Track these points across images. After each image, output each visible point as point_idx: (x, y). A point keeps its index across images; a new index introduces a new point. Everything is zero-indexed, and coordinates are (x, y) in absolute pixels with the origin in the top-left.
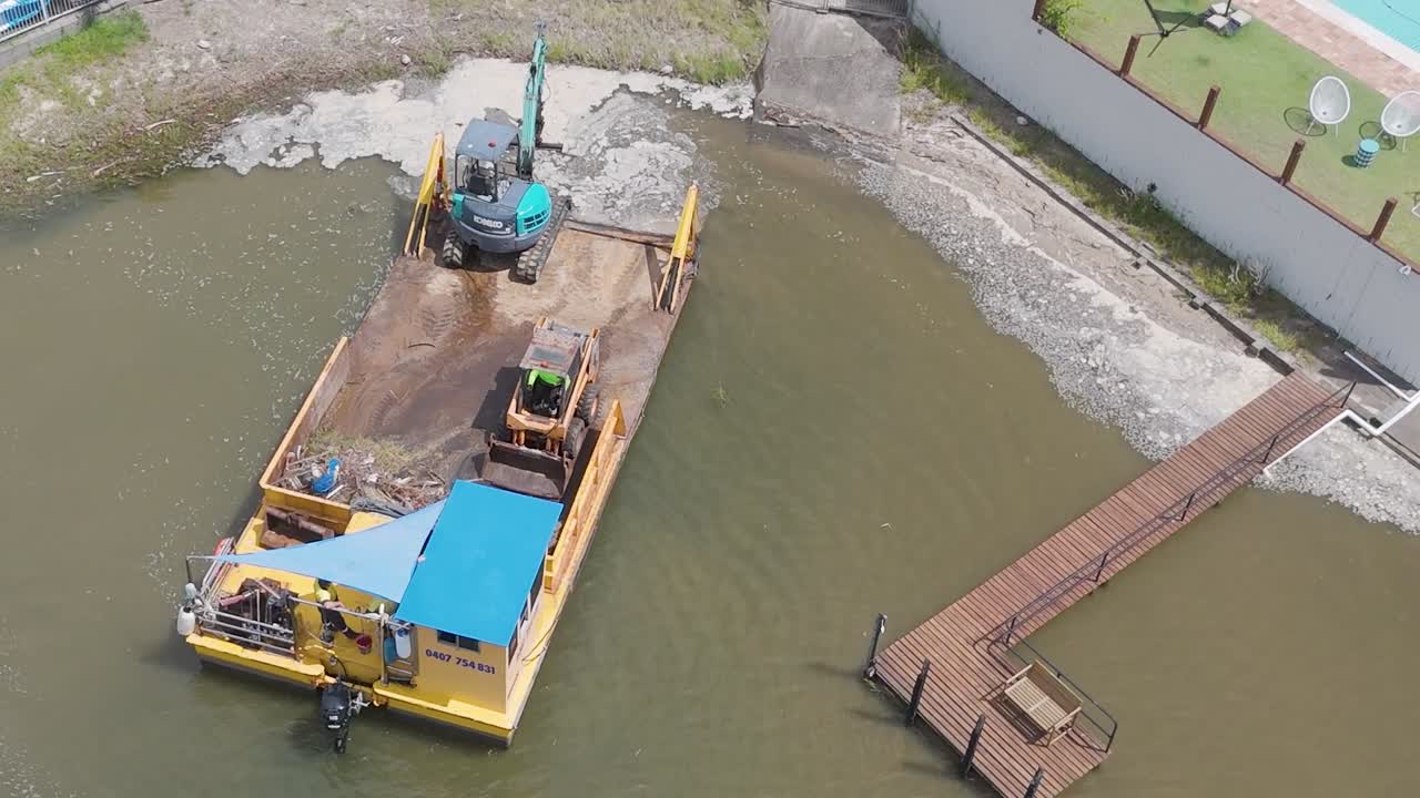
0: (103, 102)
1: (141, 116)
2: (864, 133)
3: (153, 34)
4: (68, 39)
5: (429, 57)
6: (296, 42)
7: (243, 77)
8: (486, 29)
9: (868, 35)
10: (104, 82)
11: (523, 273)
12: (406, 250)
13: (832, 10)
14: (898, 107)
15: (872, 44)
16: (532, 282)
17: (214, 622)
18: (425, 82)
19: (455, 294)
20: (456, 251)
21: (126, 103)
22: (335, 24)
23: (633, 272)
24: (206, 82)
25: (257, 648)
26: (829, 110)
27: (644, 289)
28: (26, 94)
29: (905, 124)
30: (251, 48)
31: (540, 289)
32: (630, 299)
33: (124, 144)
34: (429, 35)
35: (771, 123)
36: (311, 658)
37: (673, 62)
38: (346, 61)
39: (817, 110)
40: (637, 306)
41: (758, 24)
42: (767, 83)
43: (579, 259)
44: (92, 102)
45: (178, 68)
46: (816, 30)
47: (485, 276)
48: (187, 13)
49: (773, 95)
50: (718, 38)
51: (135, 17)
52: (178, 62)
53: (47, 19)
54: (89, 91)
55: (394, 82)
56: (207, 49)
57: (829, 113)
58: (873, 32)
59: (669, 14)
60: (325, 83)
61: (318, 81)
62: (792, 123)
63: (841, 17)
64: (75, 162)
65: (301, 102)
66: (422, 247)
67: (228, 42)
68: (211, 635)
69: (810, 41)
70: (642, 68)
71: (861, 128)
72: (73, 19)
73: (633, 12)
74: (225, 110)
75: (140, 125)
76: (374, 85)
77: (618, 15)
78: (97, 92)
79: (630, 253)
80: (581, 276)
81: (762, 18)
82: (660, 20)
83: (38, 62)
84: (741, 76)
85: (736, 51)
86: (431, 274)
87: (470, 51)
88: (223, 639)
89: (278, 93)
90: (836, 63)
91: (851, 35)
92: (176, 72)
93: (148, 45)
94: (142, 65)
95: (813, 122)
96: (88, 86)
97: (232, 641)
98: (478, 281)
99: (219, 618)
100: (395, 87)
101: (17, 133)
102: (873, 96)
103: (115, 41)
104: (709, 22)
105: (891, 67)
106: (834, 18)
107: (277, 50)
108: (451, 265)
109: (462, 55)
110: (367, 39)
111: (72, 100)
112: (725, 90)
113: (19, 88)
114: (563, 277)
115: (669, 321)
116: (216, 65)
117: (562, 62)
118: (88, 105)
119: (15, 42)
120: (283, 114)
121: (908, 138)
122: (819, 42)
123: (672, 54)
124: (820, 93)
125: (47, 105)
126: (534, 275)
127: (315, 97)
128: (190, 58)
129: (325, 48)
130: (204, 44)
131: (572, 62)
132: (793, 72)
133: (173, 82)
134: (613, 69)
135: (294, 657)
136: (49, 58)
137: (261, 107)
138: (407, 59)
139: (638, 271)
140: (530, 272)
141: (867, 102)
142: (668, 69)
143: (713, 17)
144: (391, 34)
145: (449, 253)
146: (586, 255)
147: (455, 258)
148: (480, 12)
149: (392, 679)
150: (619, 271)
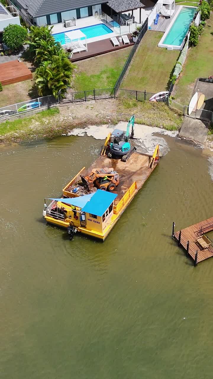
0: (48, 124)
1: (55, 127)
2: (199, 142)
3: (60, 112)
4: (44, 112)
5: (114, 121)
6: (88, 116)
7: (77, 121)
8: (127, 117)
9: (203, 124)
10: (49, 120)
11: (123, 160)
12: (101, 155)
13: (197, 119)
14: (206, 137)
15: (204, 125)
16: (125, 162)
17: (50, 213)
18: (113, 126)
19: (109, 163)
20: (111, 155)
21: (53, 124)
22: (97, 113)
23: (146, 162)
24: (69, 122)
25: (57, 219)
26: (192, 137)
27: (147, 164)
28: (33, 121)
29: (207, 141)
30: (79, 117)
31: (127, 163)
32: (144, 166)
33: (51, 131)
34: (115, 117)
35: (180, 139)
36: (67, 221)
37: (163, 126)
38: (98, 120)
39: (190, 137)
40: (145, 167)
41: (181, 120)
42: (181, 131)
43: (135, 158)
44: (46, 123)
45: (64, 119)
46: (193, 122)
47: (116, 160)
48: (68, 109)
49: (182, 133)
50: (173, 122)
51: (58, 109)
52: (64, 118)
53: (40, 107)
54: (46, 121)
55: (106, 125)
56: (71, 116)
57: (192, 138)
58: (204, 123)
59: (164, 117)
60: (92, 124)
61: (91, 123)
62: (184, 139)
63: (199, 120)
64: (41, 134)
65: (87, 127)
66: (104, 154)
67: (75, 115)
68: (49, 216)
69: (191, 124)
70: (156, 127)
71: (198, 141)
72: (45, 108)
73: (157, 116)
74: (72, 127)
75: (55, 128)
76: (102, 125)
77: (154, 116)
78: (47, 122)
79: (146, 158)
80: (135, 161)
81: (182, 119)
82: (162, 118)
83: (37, 115)
84: (177, 130)
85: (176, 125)
86: (106, 159)
87: (123, 121)
88: (51, 217)
89: (83, 125)
90: (196, 129)
91: (200, 123)
92: (64, 120)
93: (59, 114)
94: (57, 118)
95: (189, 139)
96: (46, 120)
97: (53, 218)
98: (115, 161)
99: (51, 213)
100: (107, 126)
101: (30, 128)
102: (202, 135)
103: (53, 113)
104: (172, 119)
105: (206, 130)
106: (197, 120)
107: (85, 117)
108: (110, 158)
109: (121, 121)
110: (103, 117)
111: (42, 123)
112: (172, 132)
113: (32, 119)
114: (131, 161)
115: (151, 170)
116: (72, 119)
117: (141, 124)
118: (45, 124)
119: (33, 111)
120: (83, 129)
121: (207, 143)
122: (193, 124)
123: (163, 124)
124: (192, 134)
125: (37, 123)
126: (125, 160)
127: (90, 126)
128: (67, 117)
129: (94, 118)
130: (70, 115)
131: (143, 124)
132: (187, 129)
133: (63, 121)
134: (151, 126)
135: (64, 221)
136: (39, 115)
137: (79, 127)
138: (110, 121)
139: (147, 161)
140: (125, 159)
141: (200, 136)
142: (162, 127)
143: (172, 118)
144: (108, 116)
145: (109, 155)
146: (137, 158)
147: (110, 156)
148: (126, 114)
149: (82, 226)
150: (143, 161)
